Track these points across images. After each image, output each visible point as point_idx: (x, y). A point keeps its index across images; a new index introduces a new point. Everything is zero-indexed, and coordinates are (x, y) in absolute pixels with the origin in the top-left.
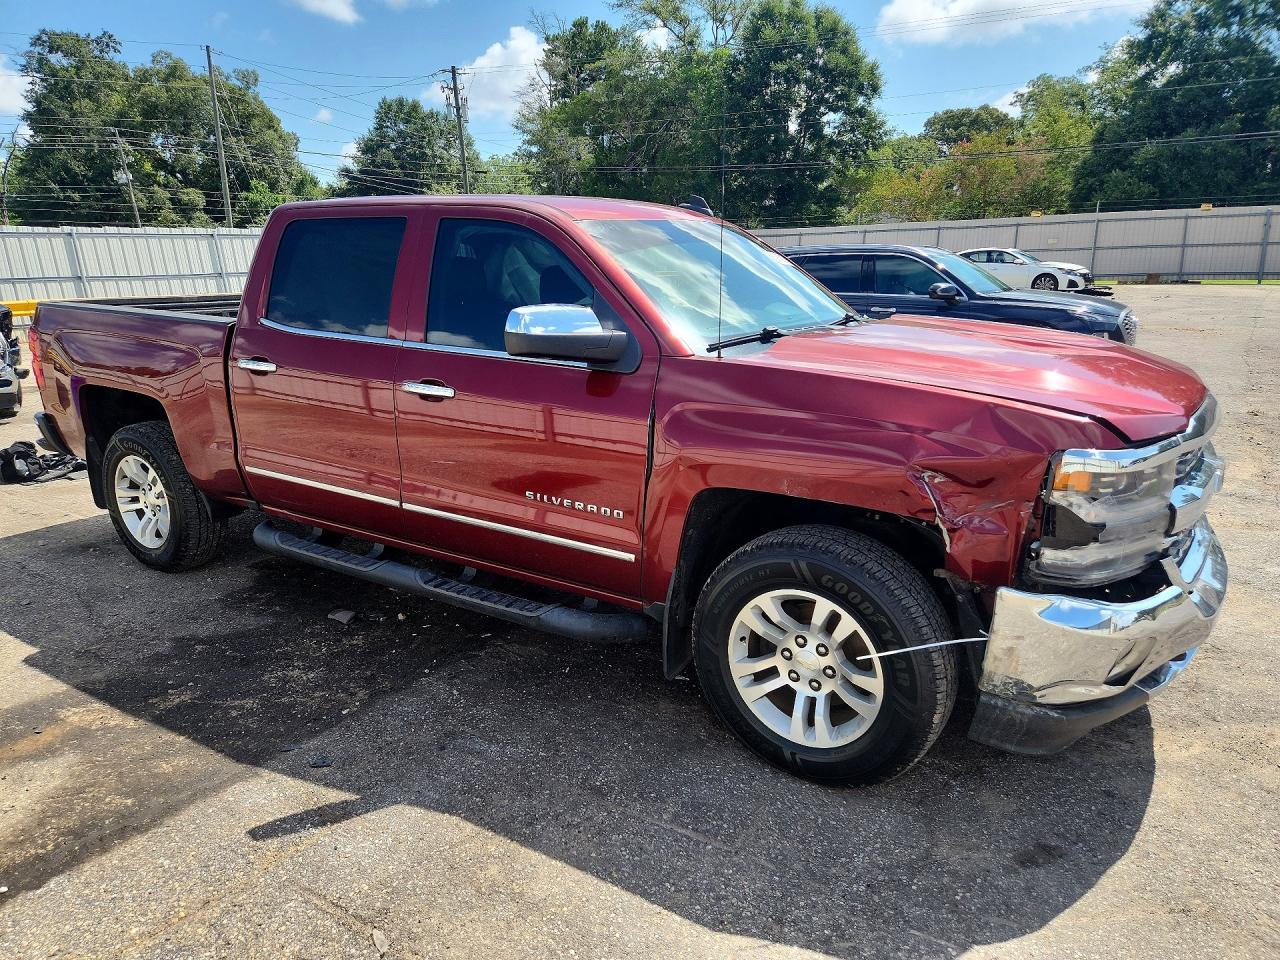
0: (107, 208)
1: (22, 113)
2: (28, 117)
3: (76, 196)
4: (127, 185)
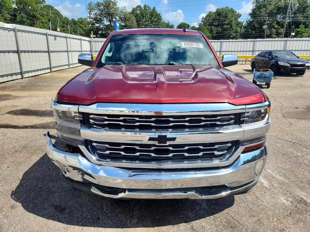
0: (260, 35)
1: (249, 13)
2: (250, 14)
3: (254, 32)
4: (265, 29)
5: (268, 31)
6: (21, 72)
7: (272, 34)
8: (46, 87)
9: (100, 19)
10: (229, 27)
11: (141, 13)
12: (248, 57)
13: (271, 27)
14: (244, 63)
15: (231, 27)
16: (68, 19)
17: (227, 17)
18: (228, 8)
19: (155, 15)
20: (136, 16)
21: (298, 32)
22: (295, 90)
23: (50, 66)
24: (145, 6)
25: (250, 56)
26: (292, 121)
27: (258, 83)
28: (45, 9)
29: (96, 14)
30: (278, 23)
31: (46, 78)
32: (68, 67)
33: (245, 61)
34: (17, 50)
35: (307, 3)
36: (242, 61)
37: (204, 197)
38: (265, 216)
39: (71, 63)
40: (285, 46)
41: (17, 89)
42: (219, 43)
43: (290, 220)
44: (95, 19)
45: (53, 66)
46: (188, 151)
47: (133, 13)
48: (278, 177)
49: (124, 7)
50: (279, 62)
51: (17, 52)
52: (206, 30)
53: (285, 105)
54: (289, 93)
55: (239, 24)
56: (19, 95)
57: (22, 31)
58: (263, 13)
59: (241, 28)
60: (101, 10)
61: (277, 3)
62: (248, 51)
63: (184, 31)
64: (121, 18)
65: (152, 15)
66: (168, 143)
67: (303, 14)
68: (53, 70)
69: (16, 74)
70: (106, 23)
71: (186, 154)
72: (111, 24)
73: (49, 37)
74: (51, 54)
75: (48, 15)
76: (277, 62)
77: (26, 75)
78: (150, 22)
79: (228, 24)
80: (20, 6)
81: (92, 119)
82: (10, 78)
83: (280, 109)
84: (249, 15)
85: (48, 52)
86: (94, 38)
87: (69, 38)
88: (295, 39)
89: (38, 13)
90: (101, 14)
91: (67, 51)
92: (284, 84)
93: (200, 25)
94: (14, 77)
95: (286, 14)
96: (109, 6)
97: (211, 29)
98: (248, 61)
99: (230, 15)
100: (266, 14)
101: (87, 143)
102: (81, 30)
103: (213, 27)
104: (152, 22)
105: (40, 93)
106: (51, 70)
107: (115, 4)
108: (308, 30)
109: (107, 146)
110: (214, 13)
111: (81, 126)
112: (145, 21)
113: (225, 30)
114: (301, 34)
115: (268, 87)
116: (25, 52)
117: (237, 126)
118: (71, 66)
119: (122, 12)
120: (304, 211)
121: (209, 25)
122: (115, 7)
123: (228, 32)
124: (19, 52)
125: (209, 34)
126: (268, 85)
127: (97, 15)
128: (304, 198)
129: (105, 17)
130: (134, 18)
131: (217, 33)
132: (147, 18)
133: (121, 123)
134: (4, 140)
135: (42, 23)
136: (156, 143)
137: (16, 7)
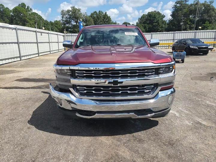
0: (179, 29)
3: (174, 27)
4: (182, 25)
5: (184, 26)
6: (20, 56)
7: (187, 28)
8: (37, 65)
9: (70, 21)
10: (157, 24)
11: (97, 16)
12: (170, 44)
13: (186, 23)
14: (167, 47)
15: (158, 24)
16: (48, 21)
17: (155, 17)
18: (156, 11)
19: (106, 17)
20: (94, 18)
21: (205, 26)
22: (201, 64)
23: (38, 52)
24: (100, 11)
25: (172, 43)
26: (197, 81)
27: (176, 60)
28: (32, 15)
29: (66, 17)
30: (191, 21)
31: (36, 60)
32: (49, 53)
33: (169, 47)
34: (17, 42)
35: (210, 7)
36: (166, 47)
37: (140, 117)
38: (176, 130)
39: (51, 50)
40: (195, 35)
41: (19, 67)
42: (150, 35)
43: (190, 132)
44: (66, 21)
45: (40, 52)
46: (130, 90)
47: (91, 17)
48: (185, 111)
49: (86, 13)
50: (190, 46)
51: (18, 43)
52: (142, 27)
53: (193, 72)
54: (197, 65)
55: (164, 22)
56: (21, 70)
57: (20, 29)
58: (180, 14)
59: (165, 25)
60: (70, 15)
61: (189, 7)
62: (170, 40)
63: (127, 26)
64: (83, 20)
65: (104, 18)
66: (119, 85)
67: (207, 14)
68: (40, 55)
69: (17, 57)
70: (74, 23)
71: (129, 92)
72: (77, 24)
73: (37, 33)
74: (39, 44)
75: (34, 19)
76: (189, 46)
77: (23, 58)
78: (103, 22)
79: (156, 22)
80: (15, 13)
81: (77, 73)
82: (13, 60)
83: (190, 75)
84: (171, 16)
85: (37, 43)
86: (66, 33)
87: (50, 33)
88: (202, 31)
89: (27, 18)
90: (70, 18)
91: (49, 43)
92: (194, 60)
93: (137, 23)
94: (16, 60)
95: (195, 15)
96: (75, 12)
97: (145, 26)
98: (171, 46)
99: (157, 16)
100: (182, 15)
101: (74, 87)
102: (56, 28)
103: (146, 25)
104: (105, 22)
105: (34, 69)
106: (39, 55)
107: (80, 11)
108: (211, 25)
109: (85, 88)
110: (147, 15)
111: (71, 77)
112: (100, 22)
113: (154, 26)
114: (207, 28)
115: (183, 62)
116: (22, 43)
117: (157, 75)
118: (52, 52)
119: (84, 16)
120: (199, 128)
121: (143, 23)
122: (79, 13)
123: (157, 27)
124: (19, 43)
125: (144, 30)
126: (183, 61)
127: (67, 19)
128: (200, 122)
129: (73, 19)
130: (92, 20)
131: (149, 29)
132: (101, 19)
133: (93, 75)
134: (16, 95)
135: (30, 24)
136: (112, 85)
137: (13, 14)
